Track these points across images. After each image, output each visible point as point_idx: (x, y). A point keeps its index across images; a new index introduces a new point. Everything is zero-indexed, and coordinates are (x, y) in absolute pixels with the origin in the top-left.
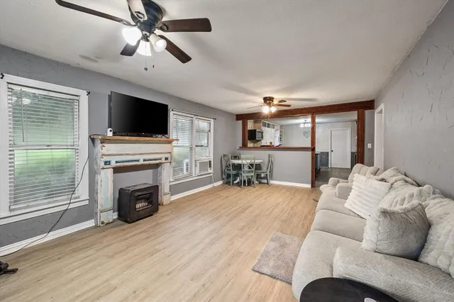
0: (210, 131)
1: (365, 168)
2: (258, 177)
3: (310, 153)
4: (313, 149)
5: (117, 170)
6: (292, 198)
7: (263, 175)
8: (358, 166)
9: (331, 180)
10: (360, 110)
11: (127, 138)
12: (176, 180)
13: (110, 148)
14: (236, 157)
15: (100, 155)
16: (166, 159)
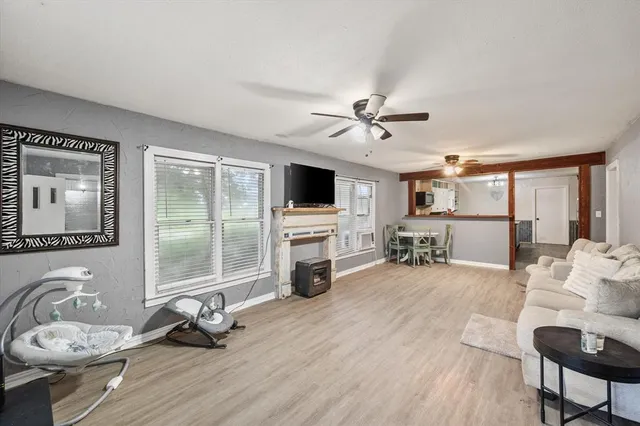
0: (371, 196)
1: (591, 244)
2: (434, 255)
3: (507, 224)
4: (512, 219)
5: (294, 243)
6: (485, 282)
7: (438, 252)
8: (580, 242)
9: (542, 259)
10: (583, 166)
11: (305, 209)
12: (340, 255)
13: (291, 220)
14: (401, 229)
15: (281, 228)
16: (333, 231)
